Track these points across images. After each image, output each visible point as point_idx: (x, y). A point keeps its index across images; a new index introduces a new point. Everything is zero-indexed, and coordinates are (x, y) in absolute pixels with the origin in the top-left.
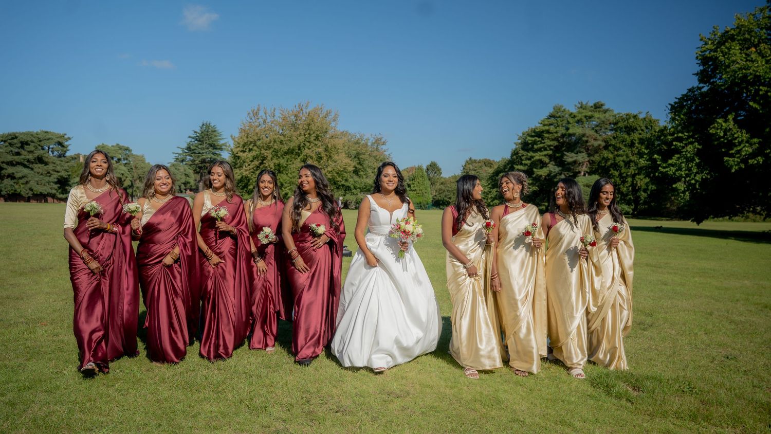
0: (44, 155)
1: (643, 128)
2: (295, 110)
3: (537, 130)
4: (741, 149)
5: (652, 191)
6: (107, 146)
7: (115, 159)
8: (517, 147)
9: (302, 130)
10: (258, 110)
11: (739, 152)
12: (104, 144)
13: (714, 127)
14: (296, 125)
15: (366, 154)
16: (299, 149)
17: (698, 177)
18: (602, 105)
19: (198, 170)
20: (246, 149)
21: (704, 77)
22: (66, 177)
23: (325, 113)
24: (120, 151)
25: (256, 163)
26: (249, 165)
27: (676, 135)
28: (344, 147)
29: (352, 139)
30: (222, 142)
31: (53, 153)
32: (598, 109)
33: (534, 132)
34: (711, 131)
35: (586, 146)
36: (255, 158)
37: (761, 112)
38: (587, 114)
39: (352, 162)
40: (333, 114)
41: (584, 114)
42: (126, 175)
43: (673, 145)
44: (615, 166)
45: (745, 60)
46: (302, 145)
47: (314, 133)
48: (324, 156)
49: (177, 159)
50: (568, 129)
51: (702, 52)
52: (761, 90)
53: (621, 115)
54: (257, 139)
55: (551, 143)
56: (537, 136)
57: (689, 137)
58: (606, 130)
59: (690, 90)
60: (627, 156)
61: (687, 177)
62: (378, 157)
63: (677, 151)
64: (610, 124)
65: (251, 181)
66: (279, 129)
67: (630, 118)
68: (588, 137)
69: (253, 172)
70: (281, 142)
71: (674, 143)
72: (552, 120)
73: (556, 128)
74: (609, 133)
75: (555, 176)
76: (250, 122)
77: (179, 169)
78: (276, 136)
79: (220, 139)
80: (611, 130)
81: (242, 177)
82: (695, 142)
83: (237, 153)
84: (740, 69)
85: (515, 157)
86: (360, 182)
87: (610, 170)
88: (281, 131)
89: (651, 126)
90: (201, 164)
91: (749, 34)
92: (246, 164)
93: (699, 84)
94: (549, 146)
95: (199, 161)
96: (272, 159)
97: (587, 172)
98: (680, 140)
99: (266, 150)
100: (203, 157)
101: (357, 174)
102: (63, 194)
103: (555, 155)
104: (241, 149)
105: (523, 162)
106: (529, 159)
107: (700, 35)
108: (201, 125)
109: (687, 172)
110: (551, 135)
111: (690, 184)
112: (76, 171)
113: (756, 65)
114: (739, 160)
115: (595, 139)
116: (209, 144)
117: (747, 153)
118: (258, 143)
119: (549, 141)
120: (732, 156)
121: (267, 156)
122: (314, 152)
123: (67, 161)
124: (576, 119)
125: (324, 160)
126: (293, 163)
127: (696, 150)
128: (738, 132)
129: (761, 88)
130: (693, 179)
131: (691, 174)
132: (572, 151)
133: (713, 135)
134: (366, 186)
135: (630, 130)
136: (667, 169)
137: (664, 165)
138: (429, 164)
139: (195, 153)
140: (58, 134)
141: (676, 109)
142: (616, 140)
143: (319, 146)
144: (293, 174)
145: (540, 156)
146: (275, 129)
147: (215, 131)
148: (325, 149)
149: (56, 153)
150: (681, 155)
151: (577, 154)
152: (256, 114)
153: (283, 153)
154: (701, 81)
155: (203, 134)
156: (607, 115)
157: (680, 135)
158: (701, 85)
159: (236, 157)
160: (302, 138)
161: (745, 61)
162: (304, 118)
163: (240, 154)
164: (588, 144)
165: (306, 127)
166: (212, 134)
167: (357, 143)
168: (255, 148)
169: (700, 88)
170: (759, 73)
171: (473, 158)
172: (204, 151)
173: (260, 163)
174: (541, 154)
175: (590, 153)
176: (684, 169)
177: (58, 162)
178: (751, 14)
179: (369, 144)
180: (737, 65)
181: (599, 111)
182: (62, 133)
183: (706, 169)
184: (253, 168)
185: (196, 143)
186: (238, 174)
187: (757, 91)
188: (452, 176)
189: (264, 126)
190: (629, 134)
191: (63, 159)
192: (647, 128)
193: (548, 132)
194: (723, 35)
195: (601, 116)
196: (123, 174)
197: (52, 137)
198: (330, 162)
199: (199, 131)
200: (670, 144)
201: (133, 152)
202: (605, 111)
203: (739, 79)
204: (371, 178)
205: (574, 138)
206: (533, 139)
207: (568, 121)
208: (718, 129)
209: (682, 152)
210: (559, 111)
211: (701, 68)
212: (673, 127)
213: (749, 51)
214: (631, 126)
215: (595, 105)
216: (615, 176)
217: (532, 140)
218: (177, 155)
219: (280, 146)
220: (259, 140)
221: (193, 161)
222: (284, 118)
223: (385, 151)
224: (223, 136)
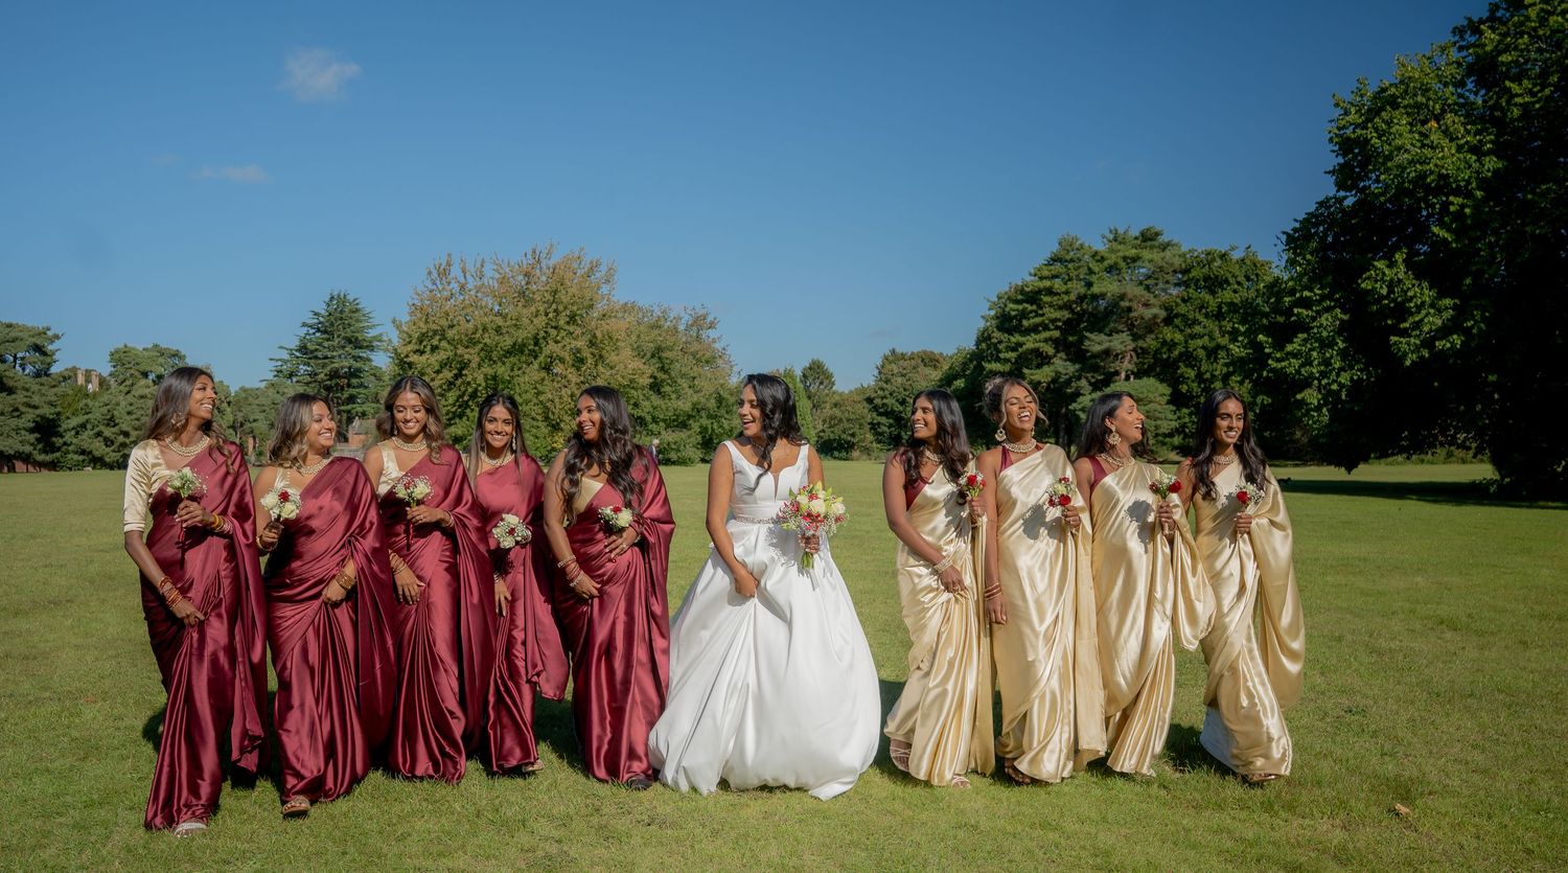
0: (7, 373)
1: (1241, 279)
2: (525, 262)
3: (1027, 289)
4: (1422, 320)
5: (1263, 406)
6: (134, 349)
7: (152, 376)
8: (988, 324)
9: (540, 304)
10: (449, 264)
11: (1418, 325)
12: (129, 345)
13: (1369, 278)
14: (527, 293)
15: (676, 348)
16: (536, 344)
17: (1344, 378)
18: (1157, 234)
20: (425, 347)
21: (1346, 177)
22: (51, 417)
23: (588, 266)
24: (161, 360)
25: (448, 374)
27: (1298, 295)
28: (628, 336)
29: (646, 319)
30: (372, 333)
31: (24, 369)
32: (1149, 243)
33: (1022, 292)
34: (1363, 286)
35: (1128, 319)
36: (444, 365)
37: (1454, 245)
38: (1127, 254)
39: (647, 367)
40: (603, 269)
41: (1121, 254)
43: (1294, 315)
44: (1187, 359)
45: (1419, 144)
46: (542, 334)
47: (565, 308)
48: (589, 355)
49: (281, 371)
50: (1089, 285)
51: (1339, 129)
52: (1452, 203)
53: (1196, 254)
54: (446, 324)
55: (1057, 314)
56: (1027, 302)
57: (1323, 298)
58: (1168, 286)
59: (1321, 204)
60: (1212, 338)
61: (1323, 378)
62: (701, 354)
63: (1302, 326)
64: (1175, 272)
66: (492, 304)
67: (1214, 260)
68: (1131, 300)
70: (498, 330)
71: (1296, 311)
72: (1058, 267)
73: (1065, 284)
74: (1174, 291)
75: (1068, 382)
76: (432, 291)
77: (284, 393)
78: (486, 318)
79: (369, 327)
80: (1176, 285)
82: (1334, 307)
83: (407, 356)
84: (1412, 162)
85: (984, 345)
86: (663, 407)
87: (1178, 368)
88: (497, 308)
89: (1257, 275)
90: (330, 380)
91: (1423, 95)
93: (1338, 191)
94: (1054, 321)
95: (326, 375)
96: (479, 366)
97: (1133, 373)
98: (1306, 303)
99: (467, 347)
100: (333, 365)
101: (659, 392)
102: (46, 452)
103: (1065, 340)
104: (415, 347)
105: (1002, 355)
106: (1014, 350)
107: (1334, 95)
108: (327, 300)
109: (1322, 368)
110: (1055, 298)
111: (1330, 392)
112: (70, 405)
113: (1440, 155)
114: (1418, 342)
115: (1146, 305)
116: (344, 338)
117: (1434, 328)
118: (450, 334)
119: (1052, 310)
120: (1404, 333)
121: (470, 361)
122: (568, 348)
123: (53, 383)
124: (1106, 263)
126: (524, 373)
127: (1338, 323)
128: (1413, 286)
129: (1451, 198)
130: (1334, 381)
131: (1331, 371)
132: (1100, 331)
133: (1367, 292)
134: (678, 416)
135: (1214, 283)
136: (1283, 364)
137: (1278, 355)
138: (808, 365)
139: (316, 357)
140: (34, 328)
141: (1296, 241)
142: (1188, 304)
143: (578, 336)
144: (525, 396)
145: (1036, 341)
146: (484, 304)
147: (357, 310)
148: (591, 341)
149: (29, 369)
150: (1309, 335)
151: (1110, 335)
152: (443, 273)
153: (502, 353)
154: (1340, 186)
155: (332, 318)
156: (1168, 254)
157: (1306, 293)
158: (1342, 194)
159: (404, 364)
160: (540, 321)
161: (1420, 148)
162: (544, 279)
163: (414, 358)
164: (1132, 315)
165: (548, 297)
166: (351, 318)
167: (656, 326)
168: (444, 344)
169: (1340, 201)
170: (1447, 170)
171: (899, 350)
172: (335, 354)
173: (455, 375)
174: (1037, 337)
175: (1137, 333)
176: (1316, 362)
177: (36, 388)
178: (1424, 56)
179: (681, 328)
180: (1406, 156)
181: (1152, 247)
182: (40, 325)
183: (1358, 362)
184: (441, 387)
185: (317, 338)
187: (1446, 205)
188: (856, 389)
189: (462, 298)
190: (1213, 293)
191: (44, 379)
192: (1248, 279)
193: (1050, 291)
194: (1377, 96)
195: (1156, 256)
197: (22, 334)
198: (600, 367)
199: (323, 312)
200: (1288, 312)
201: (187, 360)
202: (1164, 247)
203: (1409, 182)
204: (686, 399)
205: (1103, 304)
206: (1020, 307)
207: (1089, 269)
208: (1376, 281)
209: (1313, 328)
210: (1069, 248)
211: (1341, 160)
212: (1292, 279)
213: (1426, 126)
214: (1217, 277)
215: (1142, 234)
216: (1188, 378)
217: (1017, 310)
218: (280, 363)
219: (497, 338)
220: (451, 327)
221: (313, 374)
222: (503, 281)
223: (714, 341)
224: (375, 321)
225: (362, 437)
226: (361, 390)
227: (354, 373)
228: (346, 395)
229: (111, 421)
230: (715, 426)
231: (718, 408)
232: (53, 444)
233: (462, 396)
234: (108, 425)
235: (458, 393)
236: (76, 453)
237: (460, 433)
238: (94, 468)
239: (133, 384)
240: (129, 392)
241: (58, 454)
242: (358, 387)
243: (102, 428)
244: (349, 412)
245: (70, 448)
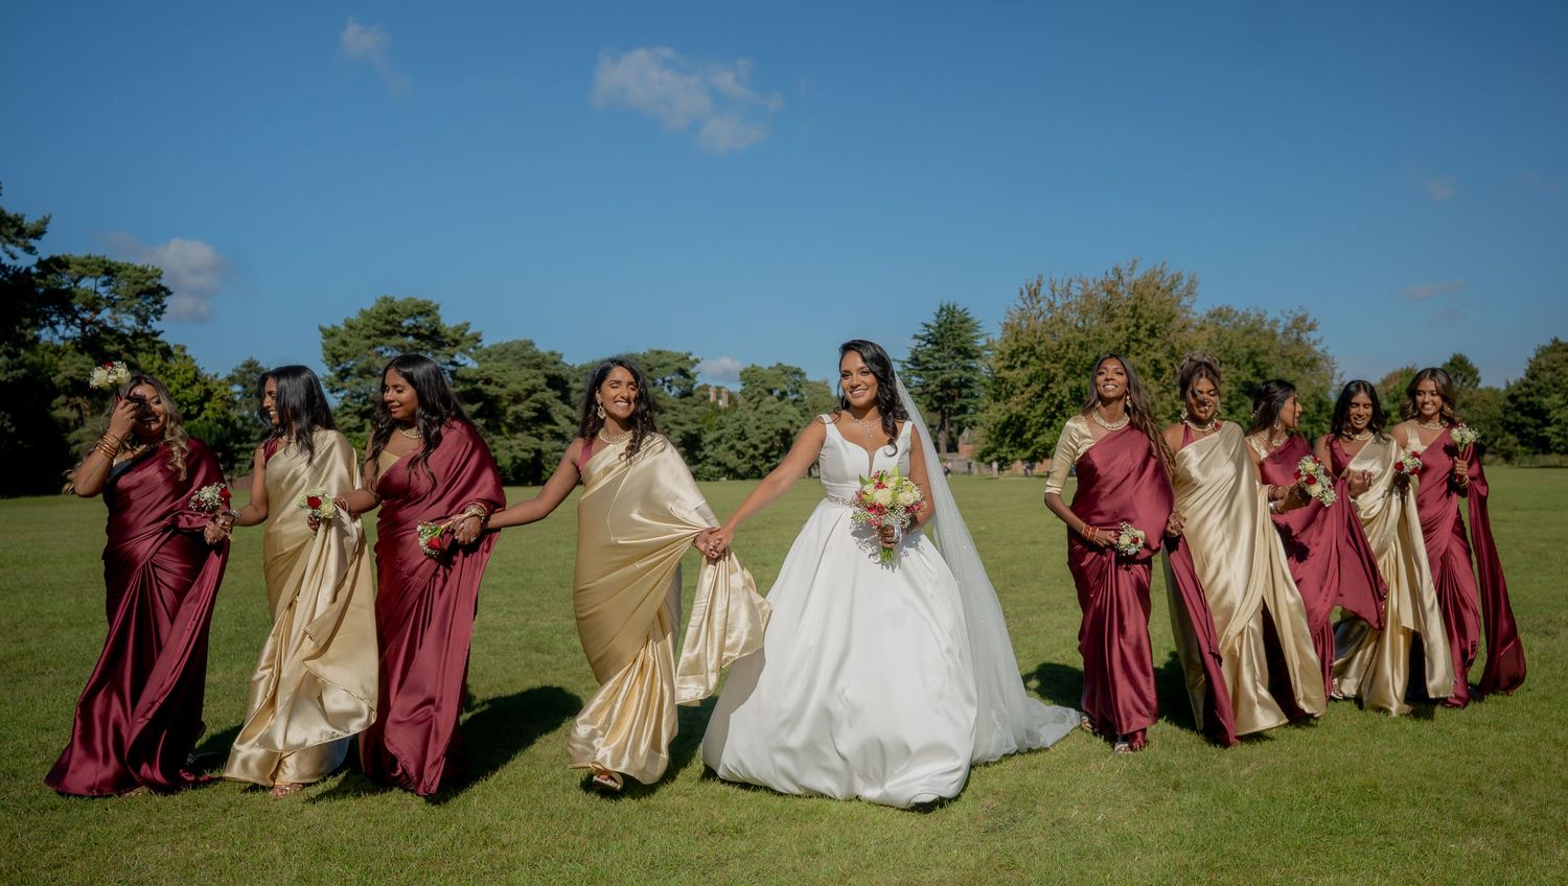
2: (1106, 280)
6: (761, 368)
7: (776, 393)
9: (1122, 319)
10: (1039, 284)
12: (756, 364)
14: (1110, 309)
15: (1271, 352)
19: (936, 405)
20: (1015, 363)
22: (694, 433)
23: (1170, 280)
24: (784, 378)
25: (1036, 387)
26: (1022, 393)
29: (1243, 323)
30: (982, 342)
31: (670, 391)
36: (1032, 379)
40: (1185, 282)
42: (797, 423)
47: (1146, 323)
48: (1168, 366)
54: (1034, 341)
65: (1028, 424)
66: (1077, 320)
69: (1032, 407)
70: (1081, 345)
76: (1022, 310)
78: (1070, 336)
79: (977, 337)
81: (1011, 417)
83: (999, 372)
88: (1080, 325)
90: (941, 390)
92: (1017, 391)
95: (937, 386)
96: (1065, 379)
99: (1053, 362)
100: (944, 376)
104: (1007, 363)
108: (937, 311)
112: (708, 422)
116: (954, 349)
118: (1039, 349)
121: (1056, 375)
122: (1151, 359)
123: (696, 402)
125: (1167, 375)
138: (1448, 361)
139: (927, 369)
140: (679, 354)
143: (1157, 348)
146: (1069, 321)
147: (967, 320)
148: (1170, 352)
155: (942, 329)
159: (997, 379)
160: (1123, 334)
162: (1126, 295)
163: (1006, 374)
165: (1128, 312)
166: (961, 328)
167: (1248, 332)
168: (1033, 359)
172: (945, 365)
173: (1043, 389)
177: (681, 407)
179: (1280, 331)
182: (683, 351)
184: (1031, 399)
185: (929, 350)
186: (1001, 412)
189: (1050, 315)
191: (688, 399)
196: (791, 422)
197: (667, 360)
199: (934, 324)
201: (807, 378)
219: (1080, 353)
220: (1040, 343)
221: (924, 386)
222: (1088, 297)
223: (1315, 343)
224: (983, 331)
225: (970, 447)
226: (972, 401)
227: (965, 384)
228: (956, 406)
229: (742, 436)
230: (1315, 431)
231: (1319, 412)
232: (696, 457)
233: (1048, 408)
234: (739, 439)
235: (1046, 405)
236: (713, 464)
237: (1048, 441)
238: (728, 479)
239: (760, 401)
240: (756, 409)
241: (700, 466)
242: (966, 397)
243: (734, 441)
244: (960, 422)
245: (709, 460)
